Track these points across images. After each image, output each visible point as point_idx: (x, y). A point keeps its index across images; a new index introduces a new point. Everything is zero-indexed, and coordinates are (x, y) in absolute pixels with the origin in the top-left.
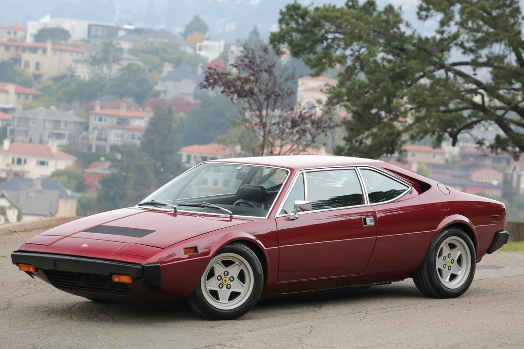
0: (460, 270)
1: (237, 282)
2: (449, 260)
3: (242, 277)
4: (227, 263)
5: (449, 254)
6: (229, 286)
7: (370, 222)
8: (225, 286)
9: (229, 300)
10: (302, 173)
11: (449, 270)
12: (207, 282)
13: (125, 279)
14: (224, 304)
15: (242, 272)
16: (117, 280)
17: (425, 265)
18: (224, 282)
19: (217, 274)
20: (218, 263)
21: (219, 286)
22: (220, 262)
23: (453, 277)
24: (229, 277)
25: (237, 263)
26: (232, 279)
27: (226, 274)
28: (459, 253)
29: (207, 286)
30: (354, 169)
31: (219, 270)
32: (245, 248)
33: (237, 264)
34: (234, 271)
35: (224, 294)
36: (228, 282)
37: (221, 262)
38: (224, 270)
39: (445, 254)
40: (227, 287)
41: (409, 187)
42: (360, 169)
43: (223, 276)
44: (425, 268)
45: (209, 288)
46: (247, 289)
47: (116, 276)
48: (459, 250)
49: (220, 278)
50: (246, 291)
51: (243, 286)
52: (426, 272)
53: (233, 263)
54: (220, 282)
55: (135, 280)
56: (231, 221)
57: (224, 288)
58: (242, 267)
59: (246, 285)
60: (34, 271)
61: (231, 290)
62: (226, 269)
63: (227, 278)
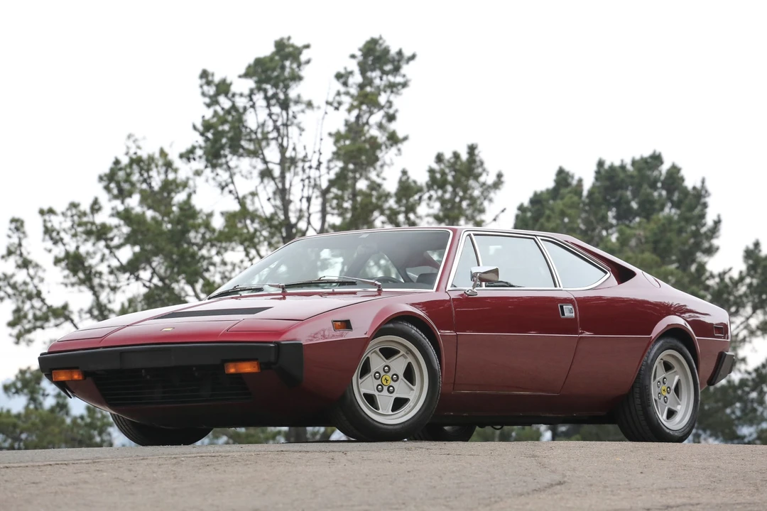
0: (679, 404)
1: (402, 383)
2: (664, 387)
3: (409, 375)
4: (388, 353)
5: (664, 378)
6: (391, 388)
7: (569, 312)
8: (385, 388)
9: (393, 410)
10: (469, 235)
11: (666, 402)
12: (360, 381)
13: (248, 368)
14: (386, 417)
15: (409, 366)
16: (232, 370)
17: (637, 390)
18: (384, 383)
19: (373, 370)
20: (375, 352)
21: (377, 388)
22: (377, 350)
23: (671, 414)
24: (390, 374)
25: (402, 353)
26: (395, 378)
27: (387, 369)
28: (677, 378)
29: (364, 386)
30: (534, 239)
31: (377, 363)
32: (414, 330)
33: (403, 355)
34: (398, 365)
35: (385, 401)
36: (391, 383)
37: (381, 350)
38: (384, 364)
39: (659, 378)
40: (388, 390)
41: (606, 273)
42: (542, 240)
43: (382, 373)
44: (637, 396)
45: (363, 391)
46: (417, 394)
47: (231, 365)
48: (676, 373)
49: (378, 376)
50: (417, 397)
51: (412, 390)
52: (638, 401)
53: (397, 352)
54: (379, 382)
55: (264, 366)
56: (380, 295)
57: (385, 392)
58: (410, 359)
59: (416, 388)
60: (81, 378)
61: (395, 395)
62: (387, 362)
63: (388, 376)
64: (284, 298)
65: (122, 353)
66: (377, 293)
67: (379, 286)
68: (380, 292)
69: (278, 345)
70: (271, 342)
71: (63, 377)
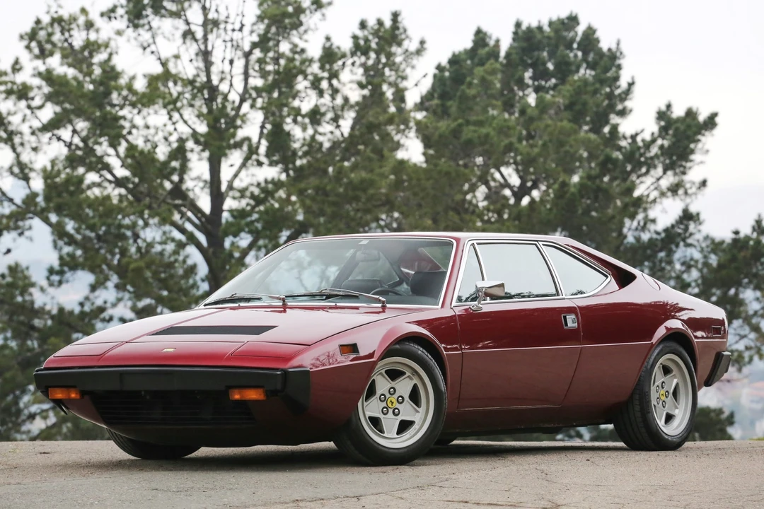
0: (677, 408)
1: (408, 405)
2: (662, 392)
3: (415, 397)
4: (394, 375)
5: (663, 382)
6: (396, 410)
7: (571, 321)
8: (391, 411)
9: (398, 433)
10: (473, 245)
11: (664, 407)
12: (365, 404)
13: (253, 395)
14: (392, 441)
15: (415, 388)
16: (237, 397)
17: (637, 397)
18: (390, 405)
19: (379, 392)
20: (381, 374)
21: (382, 410)
22: (383, 371)
23: (669, 418)
24: (396, 396)
25: (408, 374)
26: (401, 400)
27: (393, 391)
28: (675, 381)
29: (370, 408)
30: (536, 245)
31: (383, 385)
32: (421, 351)
33: (409, 377)
34: (404, 387)
35: (390, 424)
36: (396, 405)
37: (386, 372)
38: (390, 386)
39: (658, 383)
40: (393, 412)
41: (607, 277)
42: (543, 245)
43: (388, 395)
44: (637, 402)
45: (368, 414)
46: (423, 417)
47: (236, 391)
48: (674, 377)
49: (383, 398)
50: (422, 419)
51: (418, 412)
52: (637, 408)
53: (402, 373)
54: (384, 404)
55: (270, 394)
56: (384, 312)
57: (390, 414)
58: (416, 381)
59: (422, 409)
60: (78, 397)
61: (400, 418)
62: (393, 384)
63: (394, 399)
64: (285, 311)
65: (122, 374)
66: (381, 310)
67: (383, 302)
68: (384, 307)
69: (285, 373)
70: (277, 369)
71: (59, 395)
